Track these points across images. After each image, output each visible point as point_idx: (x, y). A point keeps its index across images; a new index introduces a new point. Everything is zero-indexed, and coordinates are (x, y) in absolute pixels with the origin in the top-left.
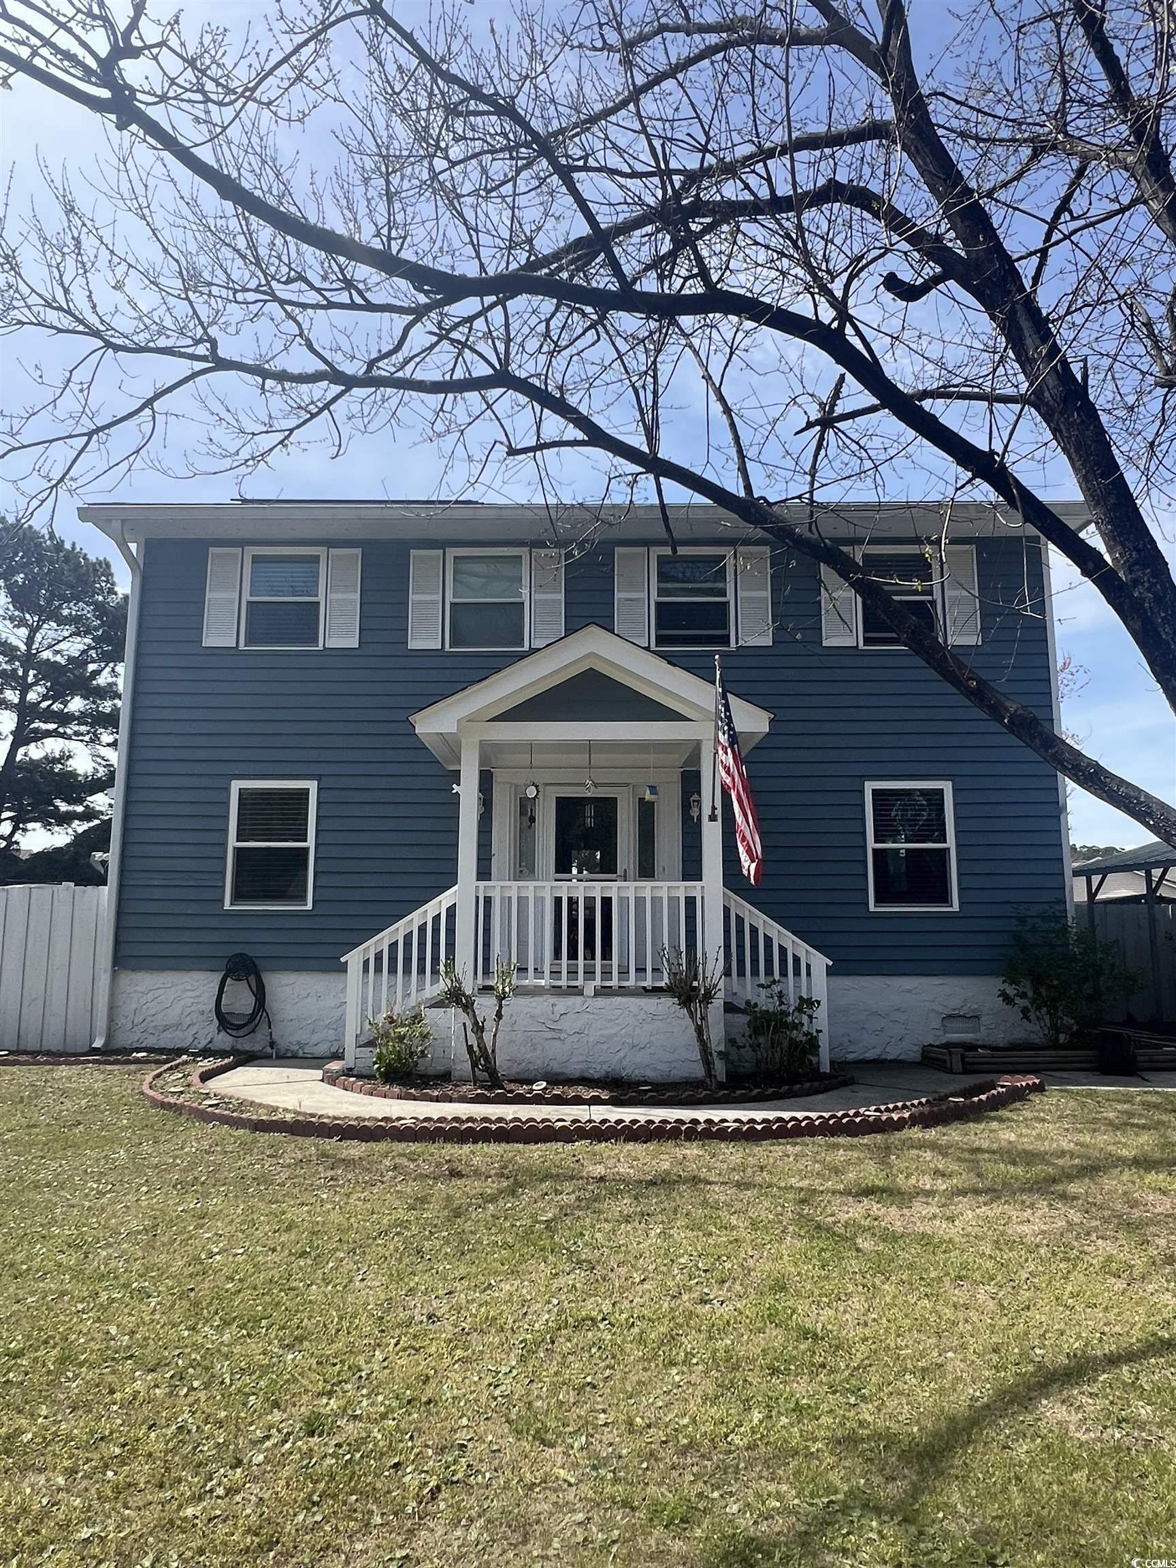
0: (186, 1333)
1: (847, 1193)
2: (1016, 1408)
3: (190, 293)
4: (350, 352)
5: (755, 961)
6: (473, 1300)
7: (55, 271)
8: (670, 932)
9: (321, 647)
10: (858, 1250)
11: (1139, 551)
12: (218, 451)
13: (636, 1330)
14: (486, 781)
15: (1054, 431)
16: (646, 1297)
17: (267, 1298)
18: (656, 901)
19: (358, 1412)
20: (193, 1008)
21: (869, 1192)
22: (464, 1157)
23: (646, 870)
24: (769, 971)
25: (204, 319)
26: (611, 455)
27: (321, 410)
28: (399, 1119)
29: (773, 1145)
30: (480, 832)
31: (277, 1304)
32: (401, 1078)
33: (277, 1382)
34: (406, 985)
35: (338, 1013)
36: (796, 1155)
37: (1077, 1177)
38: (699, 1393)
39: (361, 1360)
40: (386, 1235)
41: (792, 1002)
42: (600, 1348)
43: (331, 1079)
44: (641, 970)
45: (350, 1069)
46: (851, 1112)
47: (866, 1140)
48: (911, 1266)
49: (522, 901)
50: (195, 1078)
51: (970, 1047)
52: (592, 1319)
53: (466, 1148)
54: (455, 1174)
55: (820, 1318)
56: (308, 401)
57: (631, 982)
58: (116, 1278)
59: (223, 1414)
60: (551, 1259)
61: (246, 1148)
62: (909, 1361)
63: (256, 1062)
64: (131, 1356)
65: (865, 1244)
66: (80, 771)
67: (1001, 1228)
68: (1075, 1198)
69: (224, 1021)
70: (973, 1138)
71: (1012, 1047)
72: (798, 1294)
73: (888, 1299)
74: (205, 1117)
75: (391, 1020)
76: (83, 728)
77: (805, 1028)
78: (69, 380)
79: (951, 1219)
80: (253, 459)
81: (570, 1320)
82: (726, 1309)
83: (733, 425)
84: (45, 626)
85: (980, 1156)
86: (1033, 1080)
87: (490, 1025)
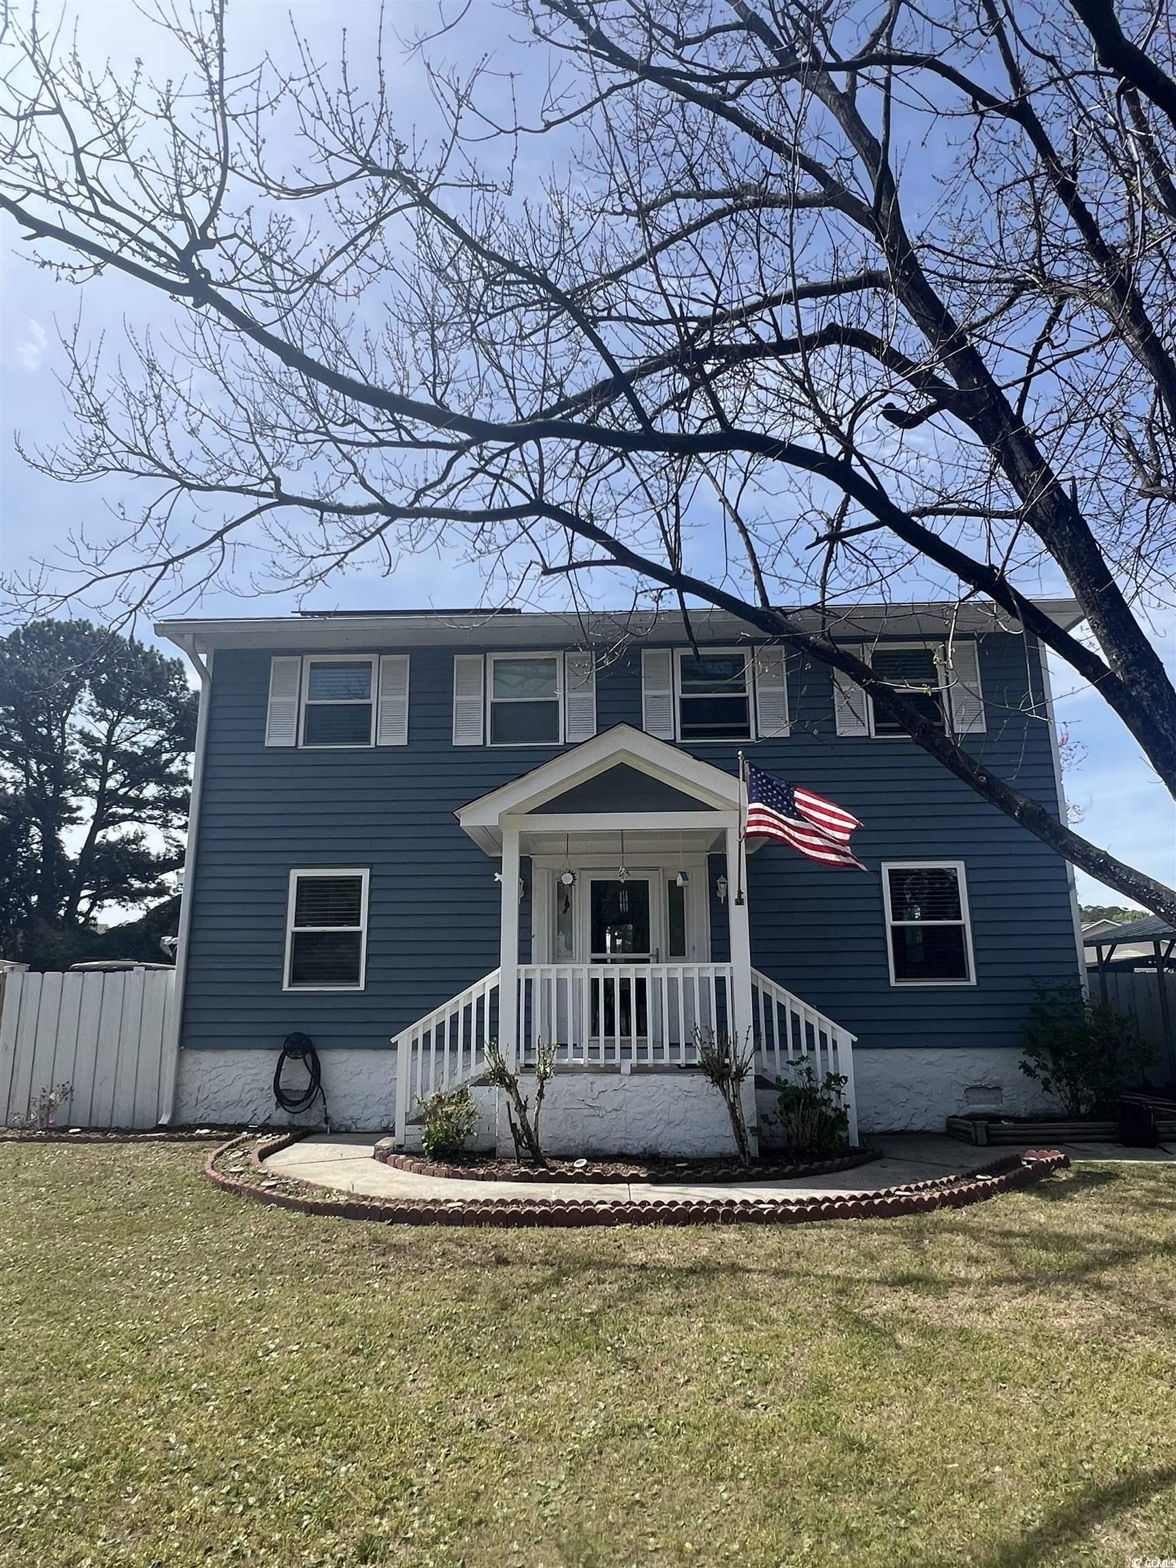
0: (243, 1442)
1: (882, 1282)
2: (1069, 1534)
3: (257, 437)
4: (399, 480)
5: (783, 1036)
6: (521, 1405)
7: (137, 421)
8: (701, 1014)
9: (372, 745)
10: (898, 1347)
11: (1134, 653)
12: (280, 573)
13: (682, 1439)
14: (526, 866)
15: (1047, 543)
16: (691, 1401)
17: (321, 1402)
18: (688, 982)
19: (410, 1534)
20: (253, 1086)
21: (905, 1281)
22: (510, 1242)
23: (677, 949)
24: (797, 1046)
25: (269, 460)
26: (637, 573)
27: (373, 535)
28: (448, 1201)
29: (807, 1228)
30: (520, 915)
31: (331, 1409)
32: (448, 1156)
33: (330, 1500)
34: (453, 1062)
35: (387, 1090)
36: (831, 1239)
37: (1110, 1264)
38: (748, 1514)
39: (412, 1473)
40: (436, 1329)
41: (820, 1078)
42: (647, 1460)
43: (382, 1156)
44: (674, 1045)
45: (400, 1146)
46: (883, 1192)
47: (899, 1222)
48: (951, 1366)
49: (561, 983)
50: (254, 1157)
51: (993, 1118)
52: (639, 1427)
53: (512, 1232)
54: (502, 1261)
55: (864, 1426)
56: (361, 526)
57: (666, 1060)
58: (176, 1378)
59: (277, 1536)
60: (597, 1357)
61: (302, 1232)
62: (956, 1477)
63: (311, 1138)
64: (189, 1469)
65: (904, 1339)
66: (154, 852)
67: (1038, 1321)
68: (1109, 1288)
69: (282, 1097)
70: (1003, 1219)
71: (1033, 1118)
72: (841, 1398)
73: (931, 1404)
74: (265, 1199)
75: (440, 1100)
76: (156, 813)
77: (833, 1104)
78: (148, 516)
79: (988, 1311)
80: (312, 579)
81: (617, 1427)
82: (771, 1414)
83: (749, 543)
84: (124, 720)
85: (1013, 1241)
86: (1058, 1155)
87: (532, 1103)
